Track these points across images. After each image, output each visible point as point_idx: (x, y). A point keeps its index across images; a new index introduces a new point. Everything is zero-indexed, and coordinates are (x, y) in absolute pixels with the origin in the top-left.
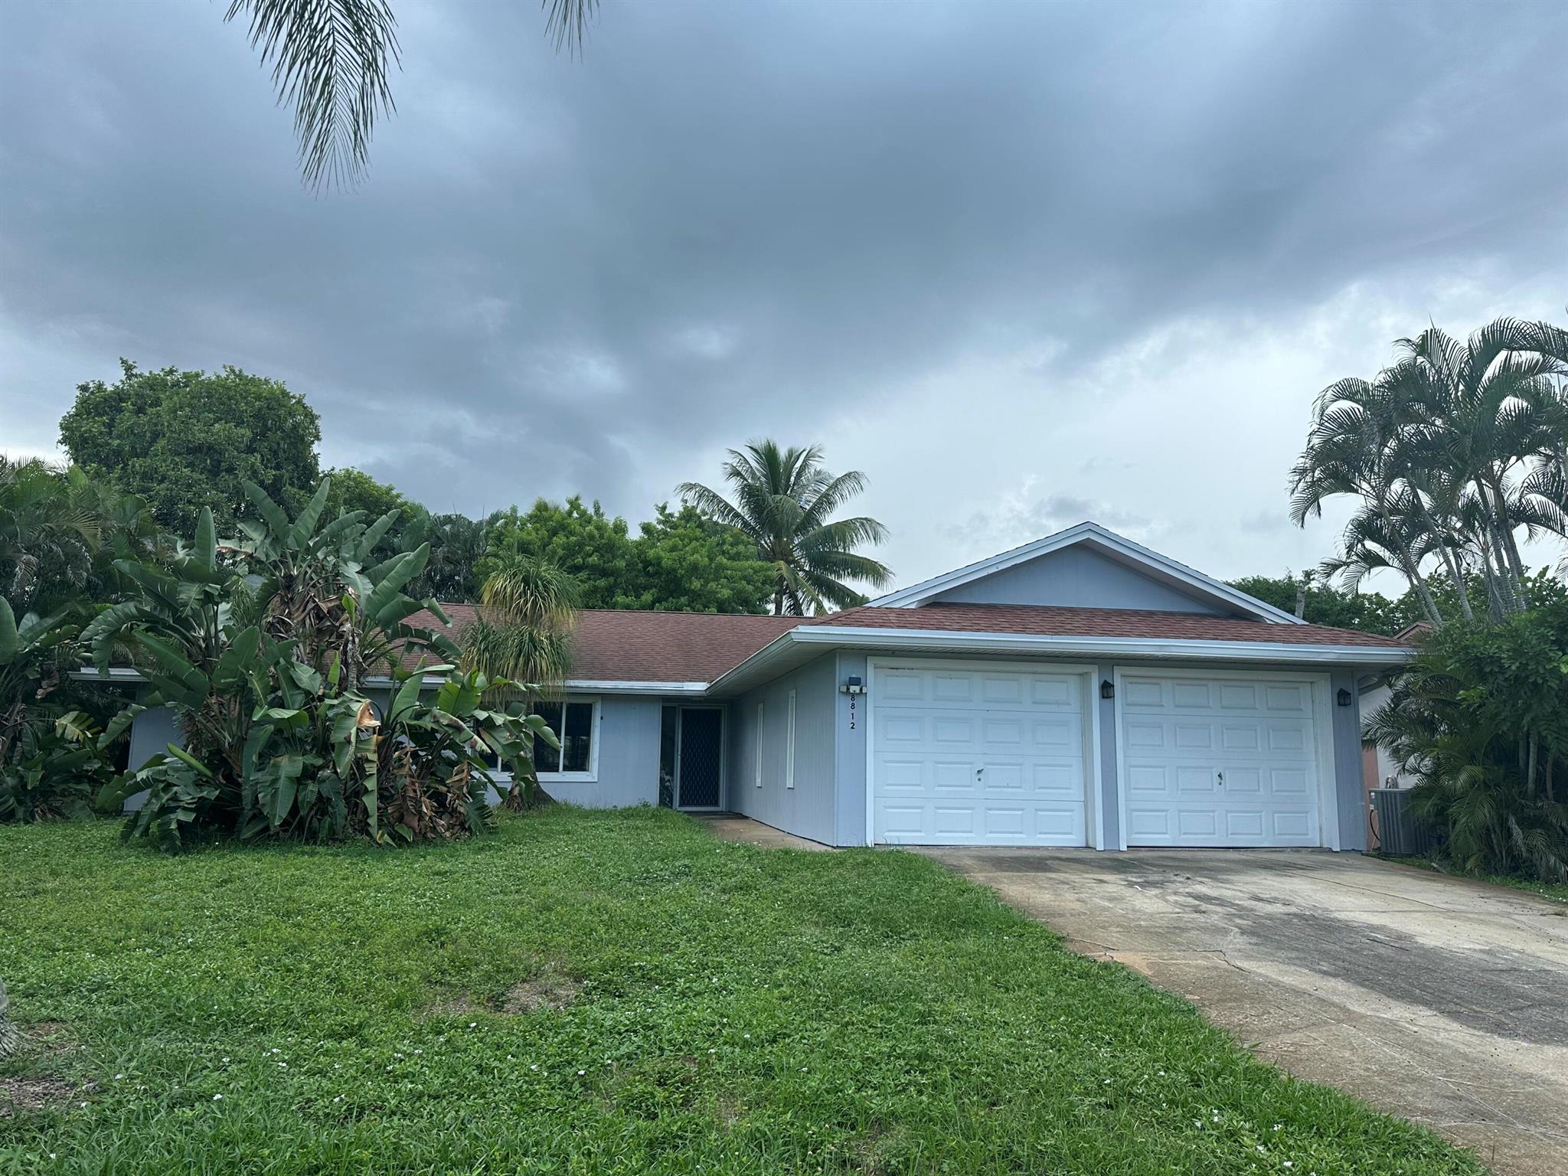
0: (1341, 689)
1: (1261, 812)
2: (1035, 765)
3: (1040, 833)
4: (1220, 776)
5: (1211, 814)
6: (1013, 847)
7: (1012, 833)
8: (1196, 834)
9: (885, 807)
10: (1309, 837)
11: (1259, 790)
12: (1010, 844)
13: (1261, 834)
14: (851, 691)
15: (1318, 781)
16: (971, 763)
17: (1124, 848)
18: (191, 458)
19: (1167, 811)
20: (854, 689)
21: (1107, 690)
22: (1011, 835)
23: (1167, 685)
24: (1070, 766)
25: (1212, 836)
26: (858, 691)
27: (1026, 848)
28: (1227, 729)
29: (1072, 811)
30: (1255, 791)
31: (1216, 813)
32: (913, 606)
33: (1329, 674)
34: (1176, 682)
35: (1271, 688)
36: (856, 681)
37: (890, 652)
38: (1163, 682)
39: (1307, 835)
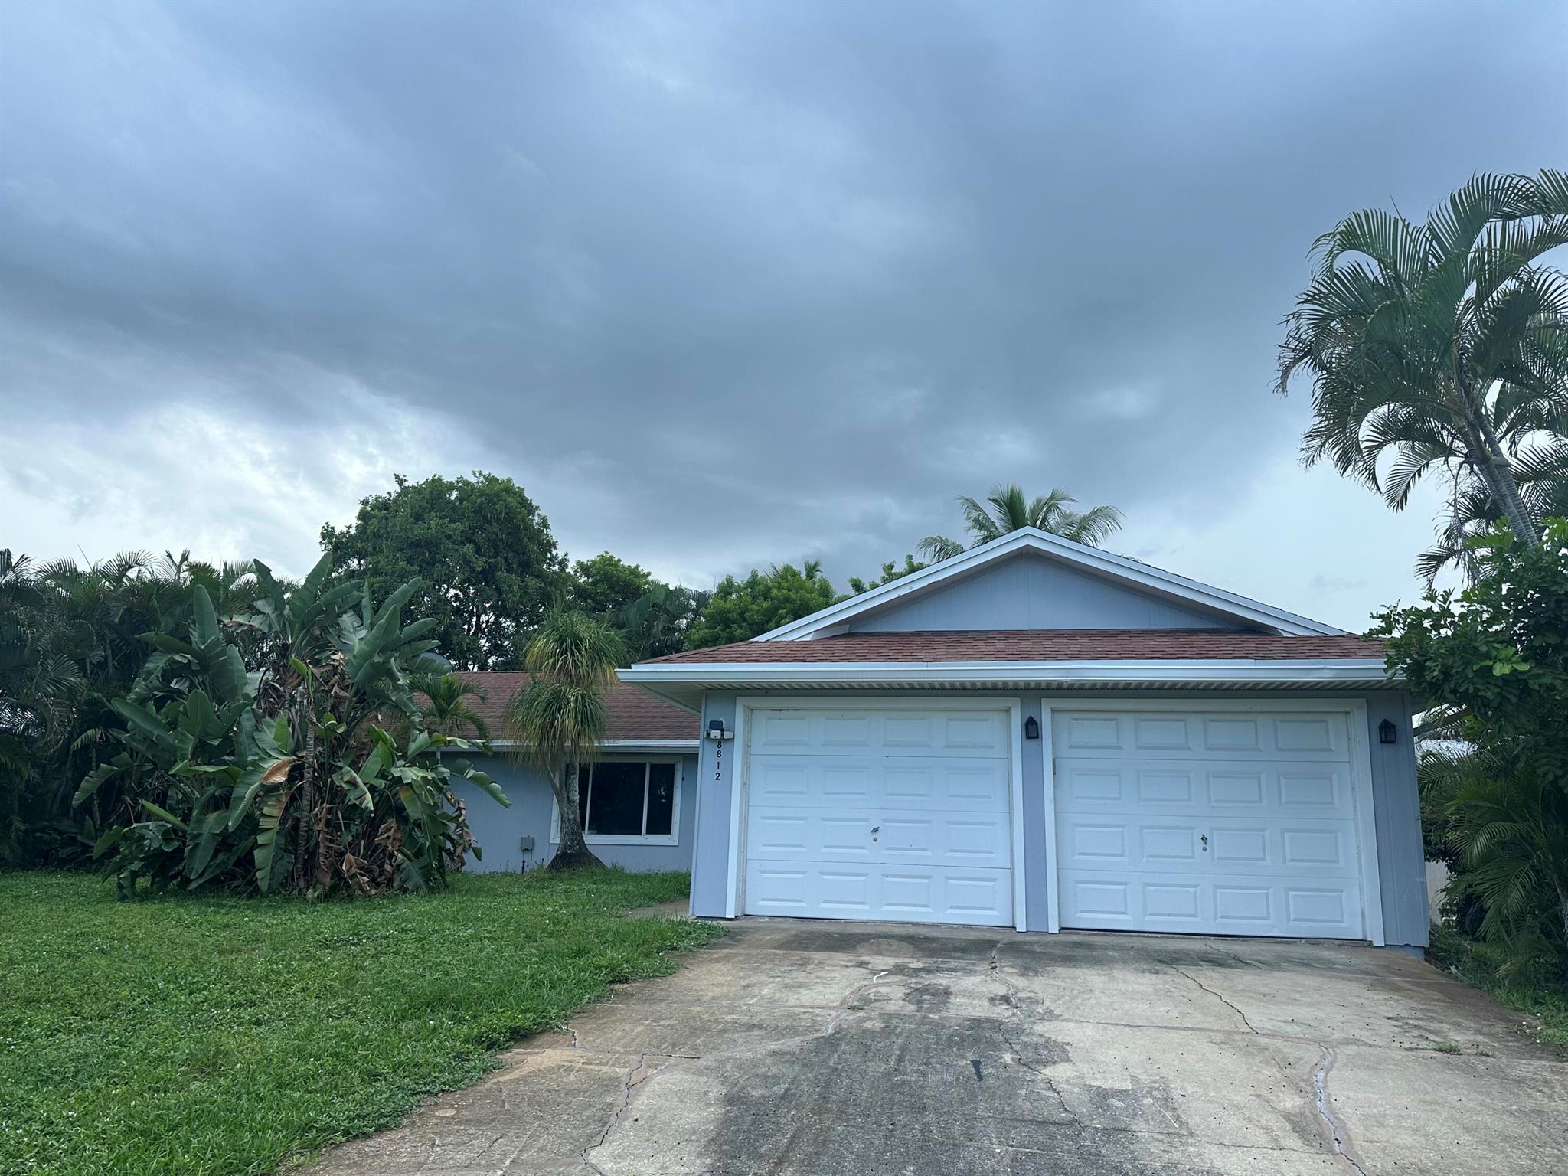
0: (1385, 720)
1: (1268, 888)
2: (948, 823)
3: (952, 907)
4: (1204, 839)
5: (1192, 890)
6: (908, 923)
7: (915, 906)
8: (1169, 915)
9: (762, 872)
10: (1343, 925)
11: (1264, 859)
12: (907, 920)
13: (1268, 918)
14: (712, 736)
15: (1358, 847)
16: (866, 820)
17: (1054, 928)
18: (409, 552)
19: (1126, 884)
20: (715, 734)
21: (1032, 729)
22: (913, 909)
23: (1127, 720)
24: (993, 824)
25: (1193, 919)
26: (719, 737)
27: (925, 925)
28: (1214, 777)
29: (994, 880)
30: (1259, 860)
31: (1199, 889)
32: (808, 638)
33: (1364, 700)
34: (1138, 716)
35: (1281, 721)
36: (717, 725)
37: (764, 691)
38: (1124, 717)
39: (1341, 921)
